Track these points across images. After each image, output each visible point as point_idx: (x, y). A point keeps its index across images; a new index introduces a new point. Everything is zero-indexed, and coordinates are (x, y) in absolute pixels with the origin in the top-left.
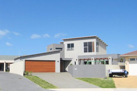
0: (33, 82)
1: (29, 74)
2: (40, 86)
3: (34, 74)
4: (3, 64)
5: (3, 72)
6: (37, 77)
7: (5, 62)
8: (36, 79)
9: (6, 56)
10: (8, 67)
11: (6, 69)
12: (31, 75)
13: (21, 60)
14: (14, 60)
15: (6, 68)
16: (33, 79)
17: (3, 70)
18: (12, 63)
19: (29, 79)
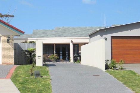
0: (121, 83)
1: (118, 66)
2: (133, 90)
3: (129, 67)
4: (68, 45)
5: (68, 62)
6: (134, 73)
7: (72, 41)
8: (129, 77)
9: (74, 28)
10: (79, 52)
11: (74, 57)
12: (122, 69)
13: (102, 36)
14: (89, 37)
15: (76, 55)
16: (123, 77)
17: (69, 59)
18: (85, 44)
19: (115, 76)
